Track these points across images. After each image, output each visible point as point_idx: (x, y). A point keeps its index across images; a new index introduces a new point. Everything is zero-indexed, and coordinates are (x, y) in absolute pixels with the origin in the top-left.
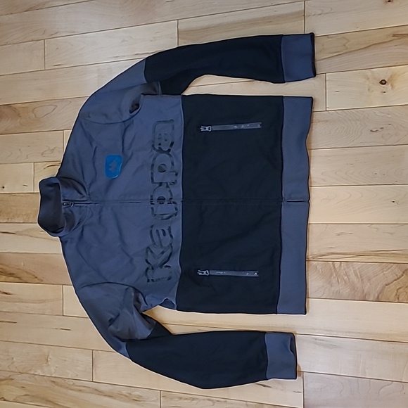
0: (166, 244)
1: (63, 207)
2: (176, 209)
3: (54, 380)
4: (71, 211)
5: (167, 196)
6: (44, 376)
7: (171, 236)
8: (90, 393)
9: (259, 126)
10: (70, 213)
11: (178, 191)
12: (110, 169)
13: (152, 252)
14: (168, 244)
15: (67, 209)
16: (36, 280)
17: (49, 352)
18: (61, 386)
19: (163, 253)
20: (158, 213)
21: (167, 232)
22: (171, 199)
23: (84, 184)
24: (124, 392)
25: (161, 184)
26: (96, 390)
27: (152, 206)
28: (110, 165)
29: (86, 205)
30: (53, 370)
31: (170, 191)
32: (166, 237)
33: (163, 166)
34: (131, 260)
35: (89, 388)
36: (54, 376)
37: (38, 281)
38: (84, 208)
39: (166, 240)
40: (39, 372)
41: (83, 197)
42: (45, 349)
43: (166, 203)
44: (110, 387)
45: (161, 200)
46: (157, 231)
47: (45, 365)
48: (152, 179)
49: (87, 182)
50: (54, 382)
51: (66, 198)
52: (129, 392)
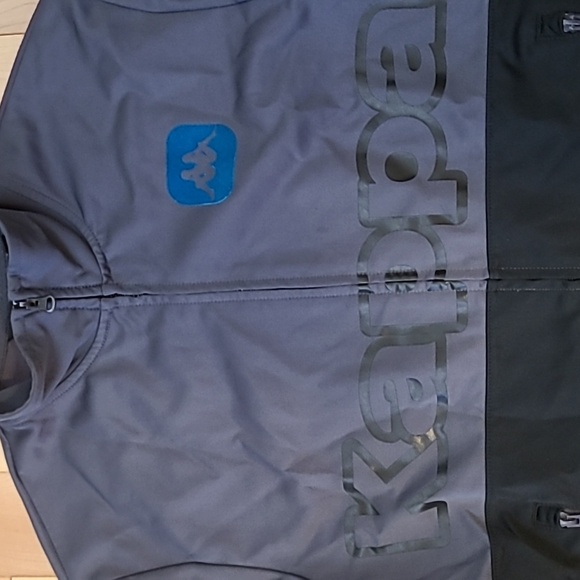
1: (15, 314)
4: (43, 327)
7: (444, 399)
10: (41, 333)
12: (185, 175)
15: (29, 324)
21: (427, 385)
22: (441, 272)
23: (84, 231)
28: (186, 159)
29: (96, 304)
32: (422, 404)
34: (287, 488)
38: (89, 315)
41: (84, 274)
43: (421, 287)
45: (403, 279)
49: (94, 223)
51: (25, 285)
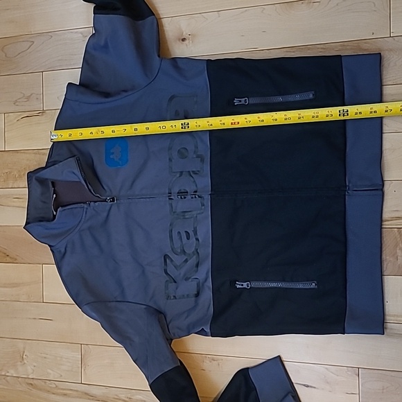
0: (190, 250)
2: (203, 205)
3: (31, 382)
5: (190, 188)
6: (18, 377)
7: (197, 239)
8: (78, 397)
9: (311, 96)
11: (205, 182)
13: (172, 261)
14: (193, 249)
16: (8, 259)
17: (24, 348)
18: (40, 390)
19: (186, 261)
20: (179, 210)
21: (192, 234)
22: (196, 192)
24: (123, 397)
25: (181, 173)
26: (86, 393)
27: (170, 201)
28: (112, 150)
30: (30, 369)
31: (194, 181)
32: (191, 241)
33: (183, 151)
34: (144, 271)
35: (77, 391)
36: (30, 377)
37: (11, 261)
39: (190, 245)
40: (12, 372)
42: (20, 344)
43: (189, 197)
44: (104, 390)
45: (183, 194)
46: (179, 233)
47: (20, 363)
48: (171, 168)
50: (31, 384)
52: (129, 396)
